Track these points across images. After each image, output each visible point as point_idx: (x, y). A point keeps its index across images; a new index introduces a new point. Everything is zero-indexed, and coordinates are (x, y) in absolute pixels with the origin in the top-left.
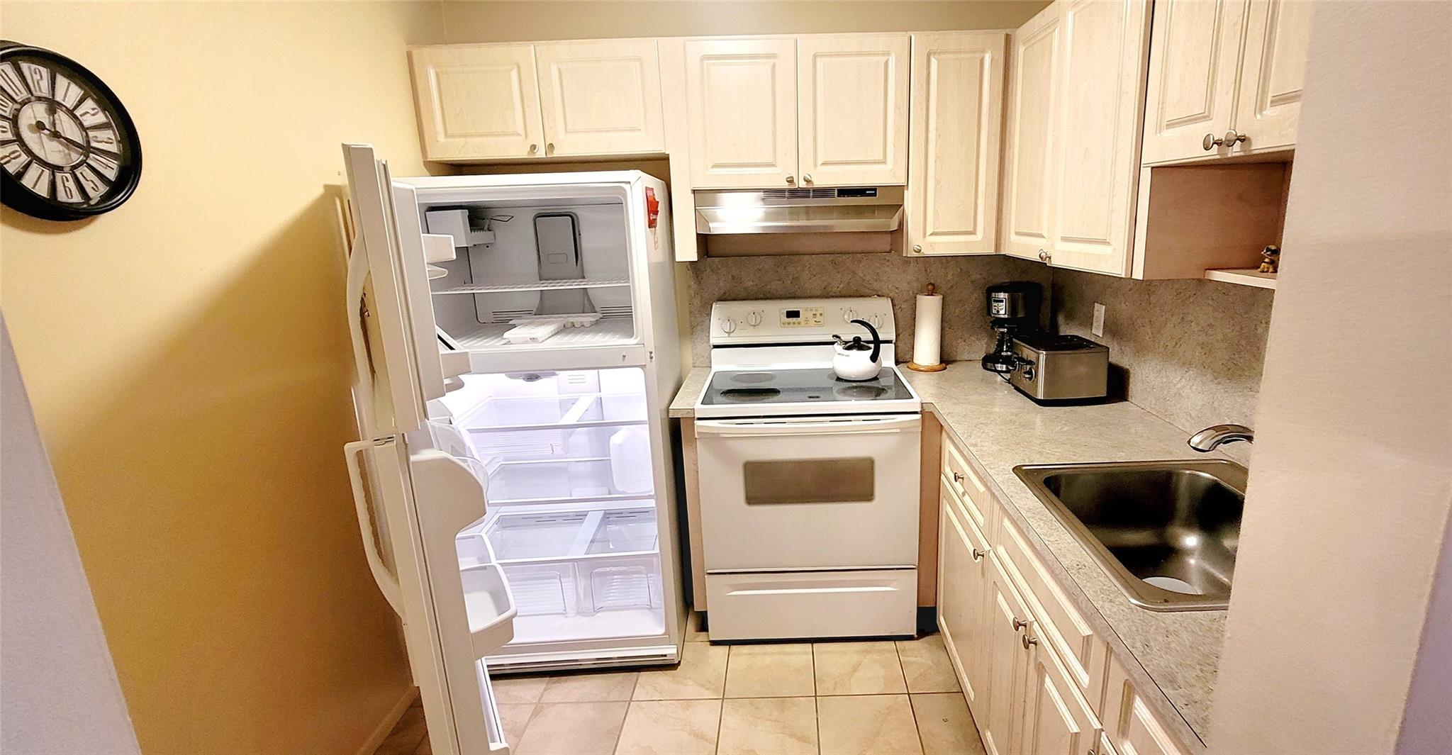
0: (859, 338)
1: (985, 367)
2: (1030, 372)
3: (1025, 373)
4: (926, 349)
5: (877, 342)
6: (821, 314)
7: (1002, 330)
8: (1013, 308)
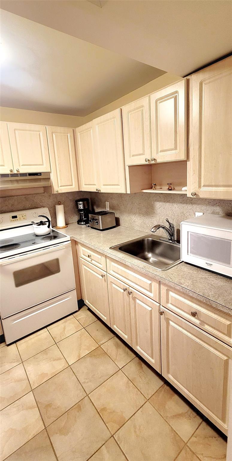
0: (42, 221)
1: (78, 224)
2: (97, 222)
3: (96, 223)
4: (61, 221)
5: (49, 221)
6: (25, 216)
7: (82, 212)
8: (84, 206)
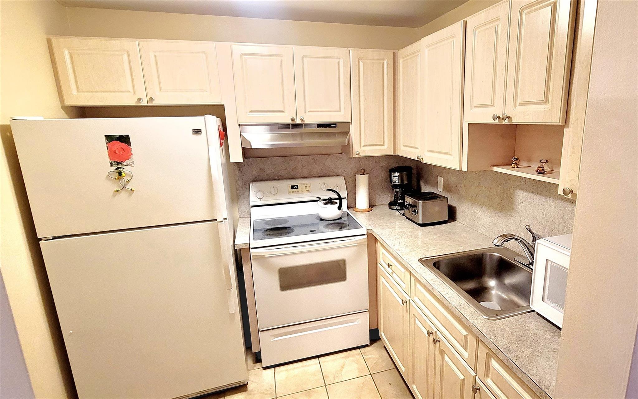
0: (331, 198)
1: (390, 208)
2: (415, 211)
3: (413, 212)
4: (362, 200)
5: (340, 199)
6: (309, 187)
7: (397, 190)
8: (402, 180)
